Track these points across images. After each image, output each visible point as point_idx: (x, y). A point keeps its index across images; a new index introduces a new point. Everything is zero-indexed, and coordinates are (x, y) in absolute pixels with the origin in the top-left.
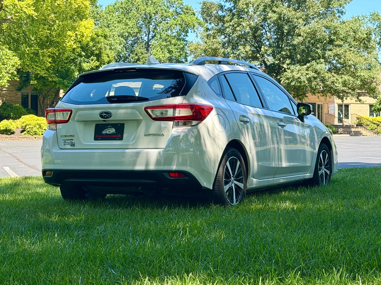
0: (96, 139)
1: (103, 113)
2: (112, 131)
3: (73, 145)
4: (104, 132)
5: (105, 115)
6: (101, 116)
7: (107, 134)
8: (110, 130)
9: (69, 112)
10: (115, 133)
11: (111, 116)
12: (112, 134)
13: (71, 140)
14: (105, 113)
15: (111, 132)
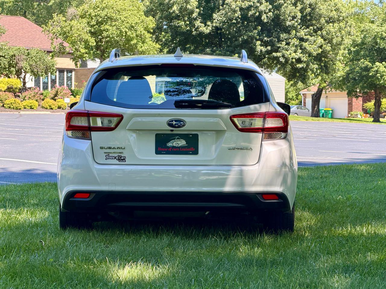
0: (158, 152)
1: (172, 121)
2: (182, 143)
3: (123, 160)
4: (170, 144)
5: (175, 124)
6: (170, 125)
7: (174, 147)
8: (179, 142)
9: (119, 118)
10: (186, 145)
11: (184, 125)
12: (182, 147)
13: (120, 153)
14: (176, 121)
15: (180, 145)
